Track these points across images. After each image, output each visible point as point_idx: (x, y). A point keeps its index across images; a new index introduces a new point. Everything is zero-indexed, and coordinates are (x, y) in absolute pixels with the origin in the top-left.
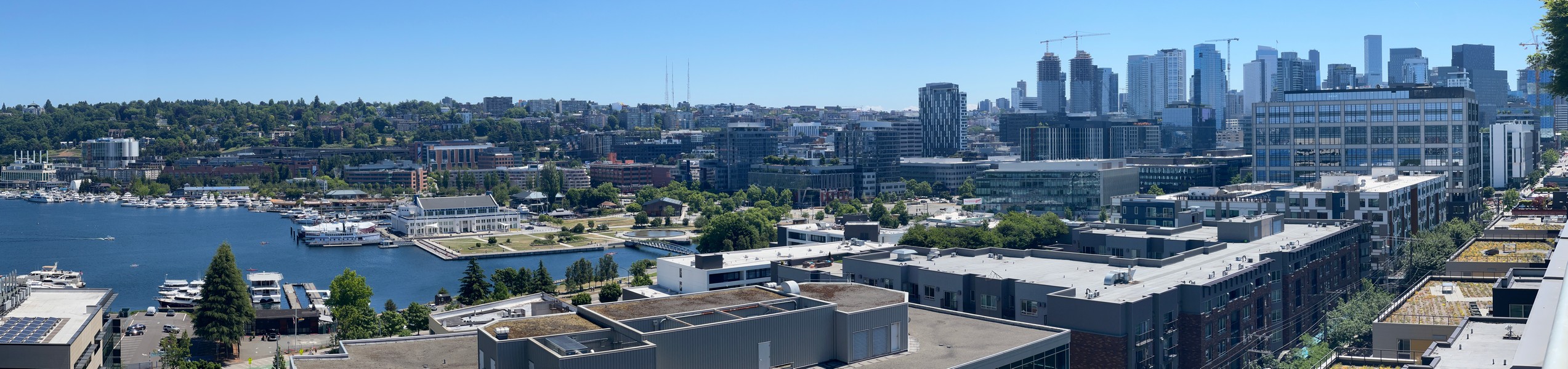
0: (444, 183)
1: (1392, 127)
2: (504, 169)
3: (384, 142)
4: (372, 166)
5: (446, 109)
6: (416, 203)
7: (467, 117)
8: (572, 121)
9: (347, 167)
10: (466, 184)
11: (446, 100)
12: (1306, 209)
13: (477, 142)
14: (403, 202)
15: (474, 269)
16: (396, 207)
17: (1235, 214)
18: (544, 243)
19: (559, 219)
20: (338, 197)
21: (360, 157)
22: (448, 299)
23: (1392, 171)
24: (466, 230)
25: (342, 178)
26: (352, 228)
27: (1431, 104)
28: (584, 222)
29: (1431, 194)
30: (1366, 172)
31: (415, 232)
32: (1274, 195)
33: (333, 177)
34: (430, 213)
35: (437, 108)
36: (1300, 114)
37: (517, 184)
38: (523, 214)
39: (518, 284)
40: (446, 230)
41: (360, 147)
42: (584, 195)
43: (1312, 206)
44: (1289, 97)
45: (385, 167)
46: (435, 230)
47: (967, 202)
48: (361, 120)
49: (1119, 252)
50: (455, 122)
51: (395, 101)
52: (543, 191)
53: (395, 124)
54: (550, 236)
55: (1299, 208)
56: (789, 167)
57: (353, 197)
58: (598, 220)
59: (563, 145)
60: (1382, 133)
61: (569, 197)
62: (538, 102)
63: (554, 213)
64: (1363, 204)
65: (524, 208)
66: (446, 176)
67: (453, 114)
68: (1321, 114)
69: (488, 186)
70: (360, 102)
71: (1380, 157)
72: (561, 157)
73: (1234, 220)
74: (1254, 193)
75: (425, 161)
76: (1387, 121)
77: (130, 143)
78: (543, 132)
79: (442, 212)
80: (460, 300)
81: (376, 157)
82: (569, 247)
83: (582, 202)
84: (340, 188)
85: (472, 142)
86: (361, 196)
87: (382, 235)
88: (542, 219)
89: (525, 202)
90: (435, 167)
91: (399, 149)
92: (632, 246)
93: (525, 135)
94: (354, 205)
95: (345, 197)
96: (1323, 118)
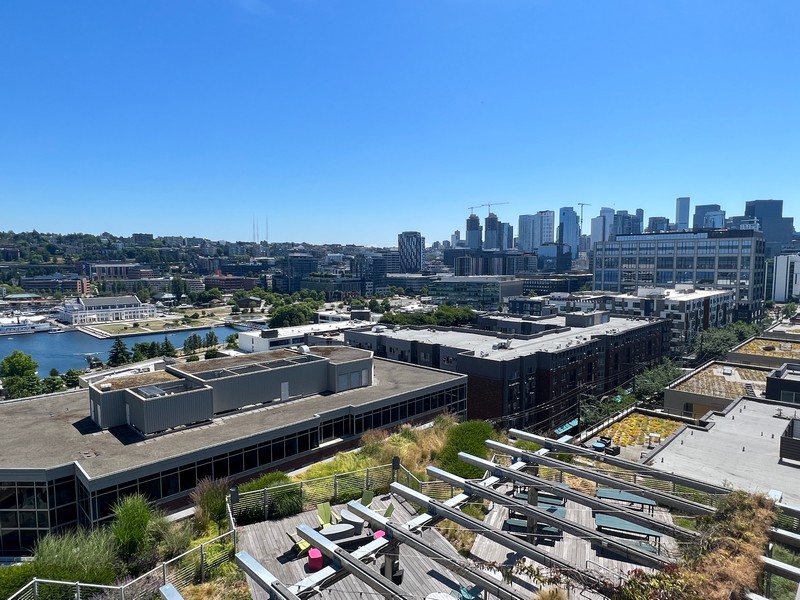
0: (103, 289)
1: (692, 258)
2: (147, 279)
3: (55, 261)
4: (45, 277)
5: (105, 240)
6: (78, 302)
7: (120, 246)
8: (193, 250)
9: (24, 278)
10: (119, 289)
11: (105, 234)
12: (626, 309)
13: (128, 262)
14: (70, 302)
15: (119, 344)
16: (64, 305)
17: (579, 309)
18: (172, 325)
19: (182, 311)
20: (16, 299)
21: (33, 271)
22: (100, 365)
23: (691, 287)
24: (117, 319)
25: (19, 285)
26: (24, 322)
27: (724, 242)
28: (199, 312)
29: (721, 303)
30: (672, 287)
31: (78, 321)
32: (605, 299)
33: (11, 285)
34: (90, 308)
35: (98, 239)
36: (626, 249)
37: (156, 289)
38: (158, 308)
39: (150, 352)
40: (102, 319)
41: (34, 264)
42: (200, 295)
43: (630, 306)
44: (619, 239)
45: (56, 278)
46: (94, 320)
47: (423, 299)
48: (35, 245)
49: (504, 330)
50: (112, 249)
51: (64, 234)
52: (173, 293)
53: (64, 249)
54: (176, 321)
55: (621, 308)
56: (324, 279)
57: (28, 299)
58: (208, 311)
59: (187, 265)
60: (684, 262)
61: (190, 297)
62: (172, 238)
63: (180, 306)
64: (667, 307)
65: (160, 304)
66: (104, 284)
67: (110, 243)
68: (640, 249)
69: (135, 290)
70: (35, 232)
71: (681, 278)
72: (186, 272)
73: (576, 313)
74: (593, 297)
75: (88, 274)
76: (689, 253)
78: (175, 257)
79: (99, 308)
80: (108, 364)
81: (49, 271)
82: (189, 327)
83: (199, 300)
84: (18, 292)
85: (124, 262)
86: (35, 298)
87: (51, 324)
88: (171, 311)
89: (161, 300)
90: (96, 278)
91: (66, 266)
92: (229, 326)
93: (162, 259)
94: (29, 304)
95: (22, 299)
96: (642, 252)
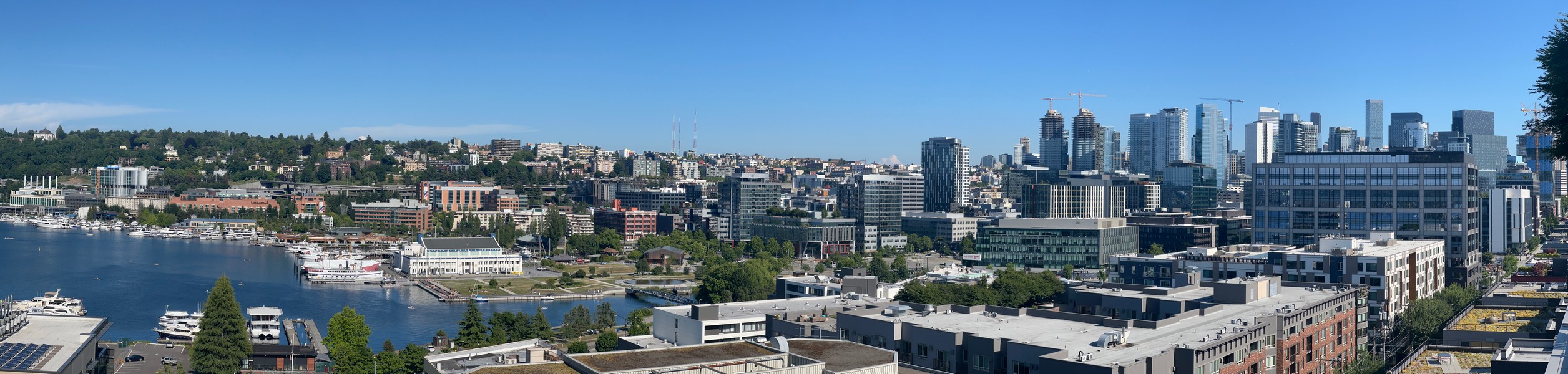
1: (1391, 192)
2: (511, 212)
3: (391, 180)
5: (454, 150)
7: (474, 158)
8: (578, 166)
11: (454, 141)
12: (1304, 272)
17: (1232, 275)
18: (545, 287)
23: (1391, 236)
24: (468, 271)
27: (1430, 169)
28: (586, 268)
29: (1430, 259)
30: (1365, 236)
35: (447, 149)
36: (1300, 176)
38: (524, 257)
42: (586, 241)
43: (1309, 268)
44: (1289, 159)
47: (967, 257)
48: (369, 158)
50: (463, 162)
53: (403, 163)
54: (550, 283)
55: (1296, 270)
56: (791, 218)
58: (600, 267)
59: (569, 190)
60: (1381, 197)
61: (569, 242)
63: (556, 258)
64: (1360, 268)
65: (526, 251)
66: (451, 217)
67: (459, 154)
68: (1321, 176)
70: (369, 139)
71: (1380, 222)
73: (1231, 281)
74: (1252, 254)
76: (1387, 184)
77: (139, 172)
78: (549, 177)
83: (585, 249)
92: (632, 295)
93: (532, 180)
96: (1323, 181)
